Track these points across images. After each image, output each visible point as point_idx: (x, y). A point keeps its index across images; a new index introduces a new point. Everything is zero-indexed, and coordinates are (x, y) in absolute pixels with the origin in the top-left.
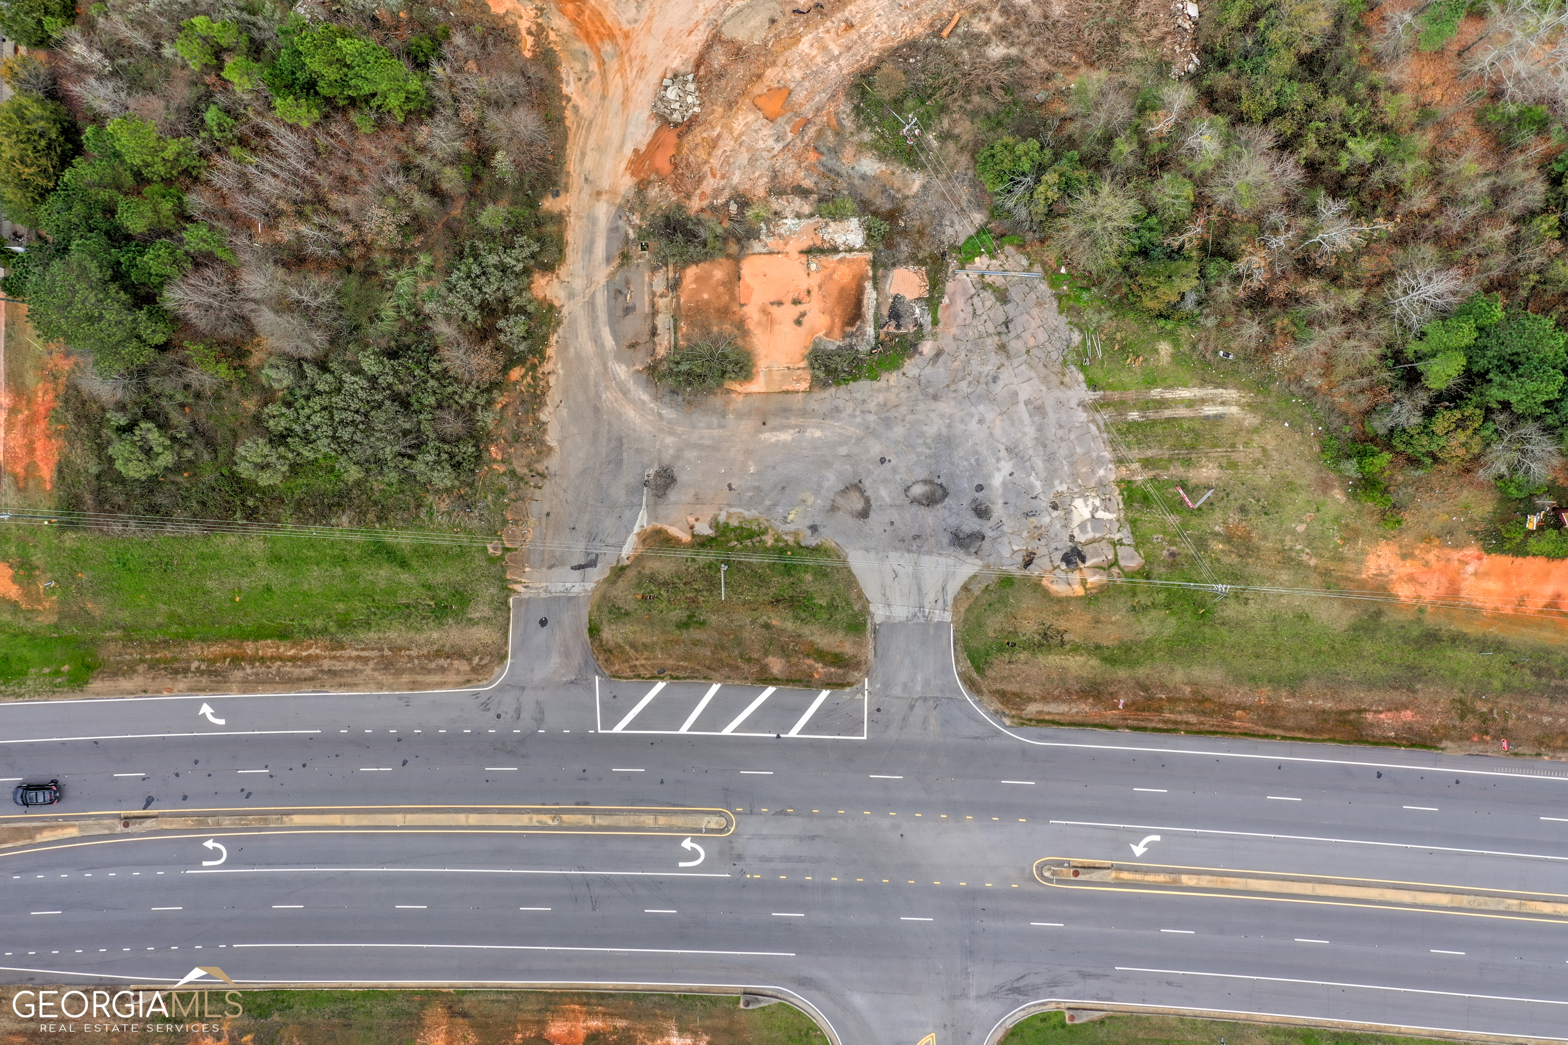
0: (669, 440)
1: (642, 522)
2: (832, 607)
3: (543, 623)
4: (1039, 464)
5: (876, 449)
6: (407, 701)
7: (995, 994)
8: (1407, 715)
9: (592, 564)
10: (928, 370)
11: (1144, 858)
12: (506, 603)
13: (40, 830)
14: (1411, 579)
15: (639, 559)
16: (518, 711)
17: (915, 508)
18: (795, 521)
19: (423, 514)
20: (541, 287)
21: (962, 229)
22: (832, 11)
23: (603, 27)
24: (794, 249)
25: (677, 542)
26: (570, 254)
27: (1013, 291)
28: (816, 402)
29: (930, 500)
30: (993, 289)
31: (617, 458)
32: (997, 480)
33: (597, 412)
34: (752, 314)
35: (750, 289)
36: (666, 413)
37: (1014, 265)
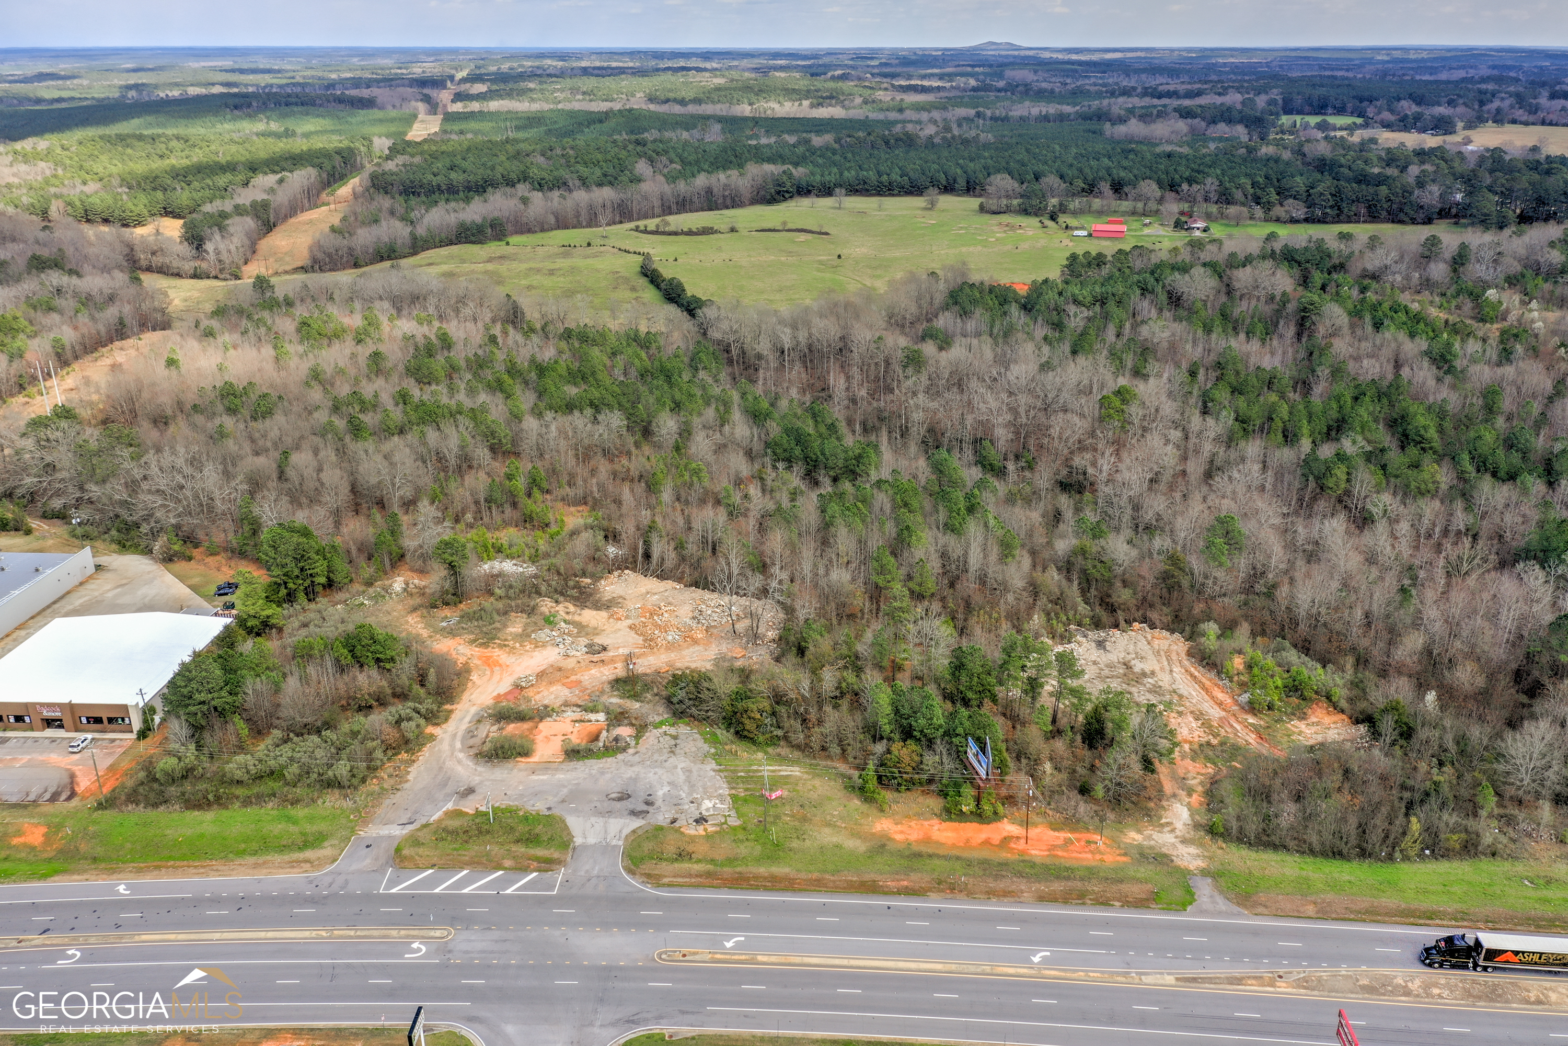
0: (477, 779)
1: (450, 806)
2: (551, 840)
3: (368, 847)
4: (686, 788)
6: (259, 881)
7: (614, 1024)
8: (905, 883)
9: (411, 823)
10: (630, 758)
11: (731, 948)
12: (349, 839)
14: (902, 832)
15: (440, 821)
16: (331, 886)
17: (610, 802)
18: (539, 806)
19: (320, 802)
20: (430, 729)
21: (658, 719)
22: (608, 663)
23: (497, 664)
24: (568, 720)
25: (467, 814)
26: (450, 721)
27: (681, 737)
28: (564, 766)
29: (620, 799)
30: (670, 735)
31: (444, 784)
32: (660, 793)
33: (441, 768)
34: (539, 738)
35: (541, 731)
36: (480, 769)
37: (683, 729)
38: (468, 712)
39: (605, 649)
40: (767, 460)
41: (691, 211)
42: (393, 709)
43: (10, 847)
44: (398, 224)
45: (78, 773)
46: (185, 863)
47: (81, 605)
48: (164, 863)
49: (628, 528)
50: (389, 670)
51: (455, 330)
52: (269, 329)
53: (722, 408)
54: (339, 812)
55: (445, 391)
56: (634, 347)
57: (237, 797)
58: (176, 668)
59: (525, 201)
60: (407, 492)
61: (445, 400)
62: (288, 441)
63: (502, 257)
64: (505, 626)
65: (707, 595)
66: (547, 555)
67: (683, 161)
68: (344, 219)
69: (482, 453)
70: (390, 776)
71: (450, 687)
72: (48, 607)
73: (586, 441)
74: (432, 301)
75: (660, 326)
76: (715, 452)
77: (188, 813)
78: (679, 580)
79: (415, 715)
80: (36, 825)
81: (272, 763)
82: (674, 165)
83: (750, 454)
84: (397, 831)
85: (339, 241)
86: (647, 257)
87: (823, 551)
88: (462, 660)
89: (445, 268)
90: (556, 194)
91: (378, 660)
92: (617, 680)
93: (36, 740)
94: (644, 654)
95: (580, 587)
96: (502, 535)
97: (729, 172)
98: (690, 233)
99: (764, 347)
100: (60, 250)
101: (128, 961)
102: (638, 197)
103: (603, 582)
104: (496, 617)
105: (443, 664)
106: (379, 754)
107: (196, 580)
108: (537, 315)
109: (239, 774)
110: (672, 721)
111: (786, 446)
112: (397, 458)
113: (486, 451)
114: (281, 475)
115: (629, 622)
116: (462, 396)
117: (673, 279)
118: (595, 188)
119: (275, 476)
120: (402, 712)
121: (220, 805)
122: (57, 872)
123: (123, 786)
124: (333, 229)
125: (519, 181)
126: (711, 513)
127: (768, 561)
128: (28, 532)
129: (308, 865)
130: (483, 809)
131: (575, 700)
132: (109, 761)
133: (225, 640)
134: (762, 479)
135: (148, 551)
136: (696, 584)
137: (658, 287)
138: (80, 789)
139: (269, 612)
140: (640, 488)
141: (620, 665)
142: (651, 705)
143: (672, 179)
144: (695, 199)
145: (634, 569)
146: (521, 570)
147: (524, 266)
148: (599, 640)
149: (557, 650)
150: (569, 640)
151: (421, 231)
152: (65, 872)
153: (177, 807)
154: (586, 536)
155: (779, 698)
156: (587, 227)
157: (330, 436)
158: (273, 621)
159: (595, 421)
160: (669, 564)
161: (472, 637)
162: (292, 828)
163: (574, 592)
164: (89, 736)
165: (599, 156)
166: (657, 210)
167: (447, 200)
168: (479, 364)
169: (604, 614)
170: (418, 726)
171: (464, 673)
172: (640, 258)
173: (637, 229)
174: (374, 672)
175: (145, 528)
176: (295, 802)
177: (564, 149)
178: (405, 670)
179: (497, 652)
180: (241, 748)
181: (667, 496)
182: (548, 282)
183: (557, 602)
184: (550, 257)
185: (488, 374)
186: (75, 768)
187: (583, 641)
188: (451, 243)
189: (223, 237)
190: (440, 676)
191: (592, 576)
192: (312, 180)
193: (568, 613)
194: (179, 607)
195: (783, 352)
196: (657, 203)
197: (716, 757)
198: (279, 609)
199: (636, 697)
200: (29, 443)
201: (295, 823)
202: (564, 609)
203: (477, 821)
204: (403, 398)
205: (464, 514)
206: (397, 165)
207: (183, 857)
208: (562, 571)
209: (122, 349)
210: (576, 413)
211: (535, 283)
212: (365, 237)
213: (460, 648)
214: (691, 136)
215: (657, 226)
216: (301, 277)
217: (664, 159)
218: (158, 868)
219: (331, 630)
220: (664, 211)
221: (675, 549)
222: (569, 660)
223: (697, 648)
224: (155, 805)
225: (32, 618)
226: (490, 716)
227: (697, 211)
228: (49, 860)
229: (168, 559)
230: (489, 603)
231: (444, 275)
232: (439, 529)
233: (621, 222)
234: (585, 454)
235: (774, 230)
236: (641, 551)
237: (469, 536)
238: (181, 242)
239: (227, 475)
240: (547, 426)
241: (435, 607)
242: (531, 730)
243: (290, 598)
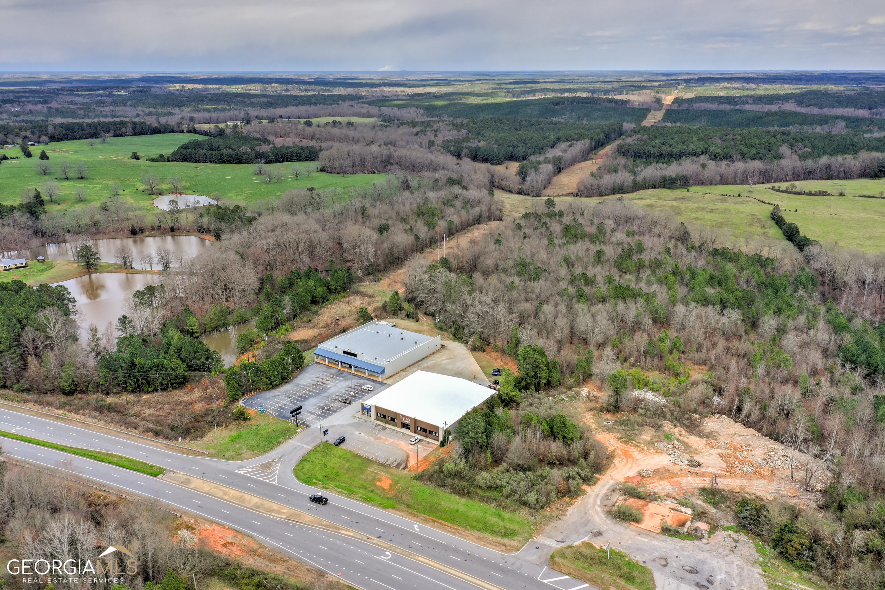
0: (605, 527)
1: (586, 539)
2: (642, 583)
3: (537, 548)
4: (737, 580)
5: (676, 554)
6: (479, 548)
9: (563, 542)
10: (703, 545)
12: (528, 540)
13: (342, 530)
15: (579, 546)
16: (513, 564)
17: (684, 572)
18: (638, 558)
19: (517, 512)
20: (584, 487)
21: (726, 524)
22: (700, 476)
23: (631, 456)
24: (667, 507)
25: (595, 548)
26: (597, 485)
27: (740, 542)
28: (658, 537)
29: (691, 572)
30: (733, 539)
31: (586, 524)
32: (719, 577)
33: (586, 513)
34: (647, 513)
35: (649, 509)
36: (608, 521)
37: (743, 537)
38: (608, 482)
39: (700, 465)
40: (839, 360)
41: (813, 179)
42: (565, 469)
43: (375, 486)
44: (627, 174)
45: (411, 456)
46: (446, 523)
47: (431, 365)
48: (436, 520)
49: (730, 389)
50: (569, 445)
51: (647, 241)
52: (548, 229)
53: (811, 317)
54: (526, 521)
55: (634, 279)
56: (757, 266)
57: (478, 495)
58: (464, 413)
59: (704, 166)
60: (599, 338)
61: (633, 285)
62: (544, 297)
63: (683, 198)
64: (641, 434)
65: (777, 446)
66: (674, 394)
67: (813, 147)
68: (599, 168)
69: (648, 321)
70: (557, 509)
71: (600, 464)
72: (417, 362)
73: (713, 326)
74: (638, 222)
75: (776, 254)
76: (800, 347)
77: (453, 495)
78: (759, 430)
79: (578, 477)
80: (388, 478)
81: (498, 481)
82: (807, 149)
83: (825, 353)
84: (555, 545)
85: (593, 181)
86: (777, 207)
87: (871, 437)
88: (611, 448)
89: (648, 202)
90: (724, 163)
91: (564, 437)
92: (704, 489)
93: (397, 432)
94: (725, 476)
95: (691, 420)
96: (650, 374)
97: (846, 156)
98: (810, 194)
99: (850, 278)
100: (461, 175)
101: (410, 569)
102: (778, 168)
103: (707, 419)
104: (636, 427)
105: (599, 447)
106: (553, 494)
107: (484, 363)
108: (697, 237)
109: (482, 483)
110: (736, 529)
111: (855, 352)
112: (599, 318)
113: (650, 321)
114: (536, 316)
115: (719, 451)
116: (642, 285)
117: (792, 224)
118: (749, 161)
119: (533, 315)
120: (571, 473)
121: (469, 496)
122: (390, 507)
123: (428, 470)
124: (592, 175)
125: (702, 153)
126: (790, 390)
127: (826, 434)
128: (417, 321)
129: (504, 548)
130: (605, 548)
131: (674, 494)
132: (425, 454)
133: (490, 404)
134: (832, 373)
135: (466, 343)
136: (770, 436)
137: (780, 227)
138: (410, 465)
139: (514, 393)
140: (743, 363)
141: (708, 479)
142: (723, 513)
143: (803, 157)
144: (818, 172)
145: (729, 416)
146: (657, 399)
147: (696, 205)
148: (697, 458)
149: (669, 458)
150: (678, 453)
151: (639, 179)
152: (394, 508)
153: (449, 490)
154: (702, 387)
155: (816, 539)
156: (740, 184)
157: (565, 297)
158: (516, 399)
159: (721, 313)
160: (753, 418)
161: (620, 435)
162: (501, 523)
163: (687, 422)
164: (419, 437)
165: (757, 141)
166: (789, 177)
167: (657, 162)
168: (656, 265)
169: (704, 441)
170: (578, 484)
171: (610, 457)
172: (772, 208)
173: (773, 188)
174: (561, 445)
175: (466, 331)
176: (505, 508)
177: (734, 135)
178: (577, 448)
179: (632, 449)
180: (485, 468)
181: (760, 371)
182: (708, 216)
183: (675, 426)
184: (712, 201)
185: (661, 273)
186: (410, 453)
187: (686, 456)
188: (654, 187)
189: (536, 174)
190: (597, 456)
191: (700, 414)
192: (587, 146)
193: (680, 435)
194: (473, 378)
195: (864, 283)
196: (790, 172)
197: (763, 565)
198: (520, 393)
199: (715, 505)
200: (426, 277)
201: (503, 520)
202: (677, 431)
203: (600, 554)
204: (610, 281)
205: (630, 357)
206: (634, 140)
207: (446, 520)
208: (682, 406)
209: (478, 229)
210: (710, 306)
211: (700, 216)
212: (608, 180)
213: (611, 440)
214: (823, 129)
215: (787, 188)
216: (570, 199)
217: (800, 145)
218: (434, 521)
219: (542, 411)
220: (794, 177)
221: (760, 409)
222: (677, 467)
223: (763, 481)
224: (440, 486)
225: (409, 366)
226: (620, 490)
227: (817, 179)
228: (389, 499)
229: (474, 349)
230: (633, 417)
231: (647, 206)
232: (614, 366)
233: (763, 183)
234: (710, 333)
235: (873, 197)
236: (736, 406)
237: (630, 371)
238: (516, 175)
239: (510, 311)
240: (690, 312)
241: (602, 411)
242: (643, 506)
243: (527, 388)
